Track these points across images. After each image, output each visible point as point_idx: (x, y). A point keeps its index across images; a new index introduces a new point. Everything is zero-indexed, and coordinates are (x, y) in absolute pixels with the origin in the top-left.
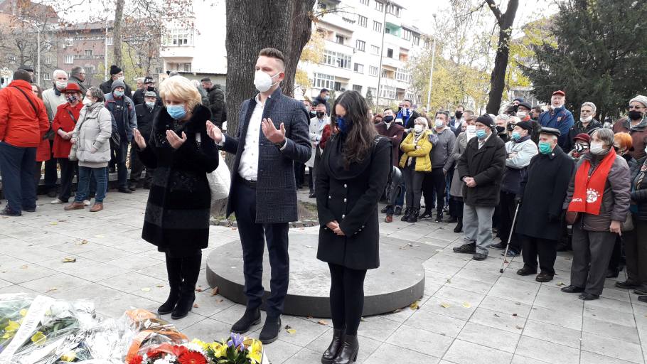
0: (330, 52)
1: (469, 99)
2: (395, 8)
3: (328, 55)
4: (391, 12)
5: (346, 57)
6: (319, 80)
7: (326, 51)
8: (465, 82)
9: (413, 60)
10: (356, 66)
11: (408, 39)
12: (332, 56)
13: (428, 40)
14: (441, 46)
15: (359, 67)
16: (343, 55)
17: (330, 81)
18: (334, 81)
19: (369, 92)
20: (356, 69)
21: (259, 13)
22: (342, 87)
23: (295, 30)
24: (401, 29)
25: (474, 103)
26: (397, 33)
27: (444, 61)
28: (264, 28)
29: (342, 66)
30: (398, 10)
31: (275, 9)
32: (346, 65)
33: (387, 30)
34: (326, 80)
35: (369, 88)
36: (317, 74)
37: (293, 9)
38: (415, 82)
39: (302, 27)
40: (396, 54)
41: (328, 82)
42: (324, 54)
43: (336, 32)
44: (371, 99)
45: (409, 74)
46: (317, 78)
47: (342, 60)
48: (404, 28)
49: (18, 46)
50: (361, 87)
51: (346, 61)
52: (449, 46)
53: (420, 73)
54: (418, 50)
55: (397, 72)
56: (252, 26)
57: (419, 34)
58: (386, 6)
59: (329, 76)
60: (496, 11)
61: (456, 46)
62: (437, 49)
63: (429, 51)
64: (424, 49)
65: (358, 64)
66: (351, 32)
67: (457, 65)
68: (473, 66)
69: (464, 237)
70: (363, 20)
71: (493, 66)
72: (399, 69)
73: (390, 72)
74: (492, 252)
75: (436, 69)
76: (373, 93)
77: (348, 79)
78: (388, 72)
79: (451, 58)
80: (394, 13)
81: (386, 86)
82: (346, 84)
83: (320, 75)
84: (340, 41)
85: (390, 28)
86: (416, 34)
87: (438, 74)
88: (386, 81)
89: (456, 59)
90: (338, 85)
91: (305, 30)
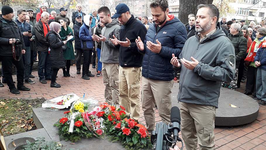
17: (247, 11)
18: (249, 11)
29: (254, 4)
34: (244, 11)
36: (240, 9)
46: (239, 10)
65: (263, 2)
77: (257, 10)
82: (255, 12)
90: (251, 13)
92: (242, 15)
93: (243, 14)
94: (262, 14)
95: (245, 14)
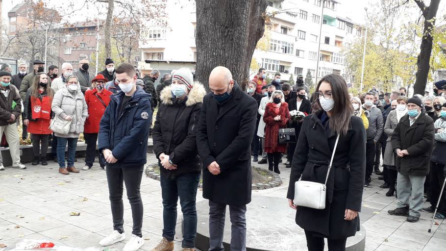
0: (276, 41)
1: (398, 79)
2: (331, 3)
3: (274, 43)
4: (328, 7)
5: (289, 45)
6: (266, 64)
7: (272, 40)
8: (393, 64)
9: (347, 45)
10: (298, 51)
11: (343, 28)
12: (277, 44)
13: (360, 29)
14: (372, 33)
15: (301, 53)
16: (286, 43)
17: (275, 64)
18: (279, 65)
19: (309, 73)
20: (298, 54)
21: (222, 16)
22: (285, 69)
23: (251, 28)
24: (337, 20)
25: (402, 81)
26: (333, 23)
27: (375, 46)
28: (226, 27)
29: (286, 52)
30: (333, 4)
31: (236, 13)
32: (289, 51)
33: (325, 22)
34: (272, 64)
35: (309, 70)
36: (265, 60)
37: (250, 12)
38: (349, 64)
39: (256, 26)
40: (332, 41)
41: (273, 65)
42: (270, 42)
43: (281, 24)
44: (311, 79)
45: (343, 57)
46: (264, 63)
47: (286, 48)
48: (339, 19)
49: (31, 42)
50: (302, 69)
51: (289, 48)
52: (379, 34)
53: (354, 57)
54: (351, 38)
55: (334, 56)
56: (216, 26)
57: (353, 24)
58: (324, 2)
59: (274, 61)
60: (421, 5)
61: (385, 34)
62: (368, 36)
63: (361, 38)
64: (357, 37)
65: (299, 50)
66: (293, 24)
67: (386, 49)
68: (400, 51)
69: (398, 201)
70: (304, 14)
71: (419, 51)
72: (335, 54)
73: (327, 56)
74: (424, 215)
75: (367, 53)
76: (312, 74)
77: (291, 63)
78: (325, 56)
79: (381, 44)
80: (331, 8)
81: (324, 68)
82: (289, 67)
83: (267, 60)
84: (284, 32)
85: (326, 20)
86: (350, 25)
87: (369, 57)
88: (323, 64)
89: (385, 45)
90: (282, 67)
91: (259, 28)
92: (270, 71)
93: (270, 69)
94: (299, 70)
95: (273, 69)
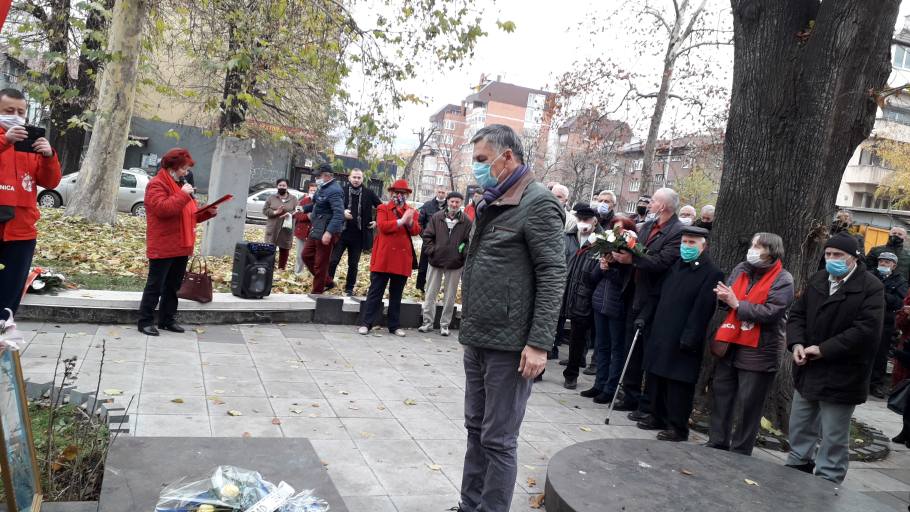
21: (776, 96)
23: (839, 119)
28: (782, 118)
31: (806, 89)
37: (838, 86)
39: (853, 116)
56: (762, 117)
91: (859, 118)
